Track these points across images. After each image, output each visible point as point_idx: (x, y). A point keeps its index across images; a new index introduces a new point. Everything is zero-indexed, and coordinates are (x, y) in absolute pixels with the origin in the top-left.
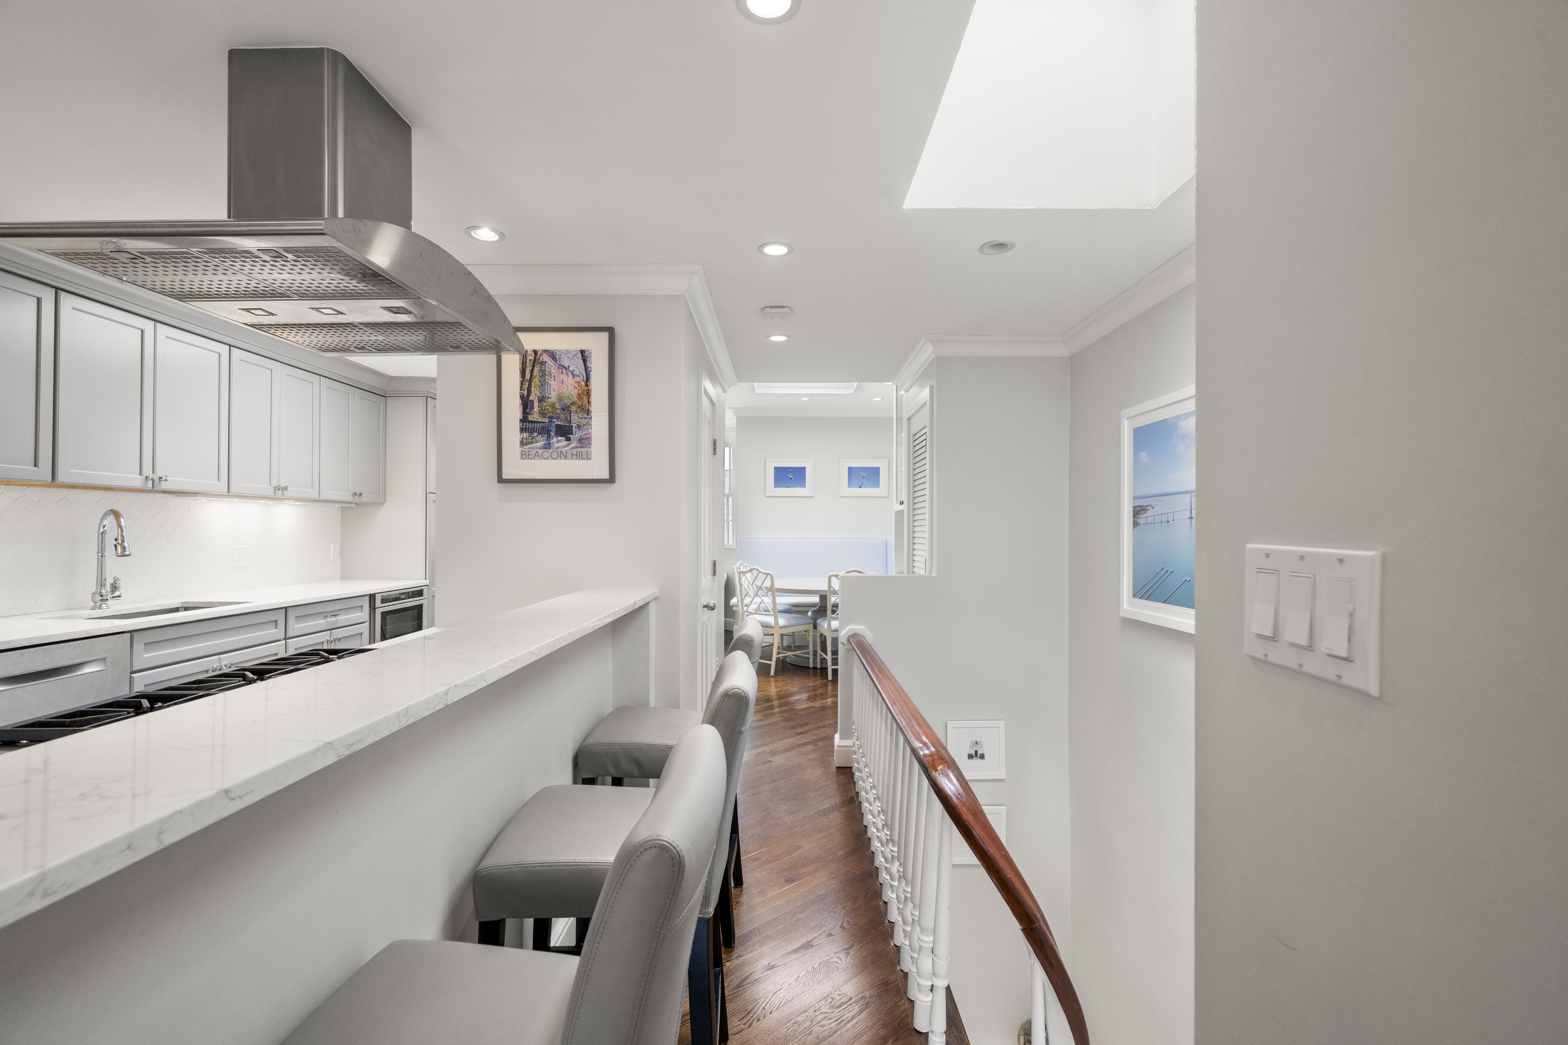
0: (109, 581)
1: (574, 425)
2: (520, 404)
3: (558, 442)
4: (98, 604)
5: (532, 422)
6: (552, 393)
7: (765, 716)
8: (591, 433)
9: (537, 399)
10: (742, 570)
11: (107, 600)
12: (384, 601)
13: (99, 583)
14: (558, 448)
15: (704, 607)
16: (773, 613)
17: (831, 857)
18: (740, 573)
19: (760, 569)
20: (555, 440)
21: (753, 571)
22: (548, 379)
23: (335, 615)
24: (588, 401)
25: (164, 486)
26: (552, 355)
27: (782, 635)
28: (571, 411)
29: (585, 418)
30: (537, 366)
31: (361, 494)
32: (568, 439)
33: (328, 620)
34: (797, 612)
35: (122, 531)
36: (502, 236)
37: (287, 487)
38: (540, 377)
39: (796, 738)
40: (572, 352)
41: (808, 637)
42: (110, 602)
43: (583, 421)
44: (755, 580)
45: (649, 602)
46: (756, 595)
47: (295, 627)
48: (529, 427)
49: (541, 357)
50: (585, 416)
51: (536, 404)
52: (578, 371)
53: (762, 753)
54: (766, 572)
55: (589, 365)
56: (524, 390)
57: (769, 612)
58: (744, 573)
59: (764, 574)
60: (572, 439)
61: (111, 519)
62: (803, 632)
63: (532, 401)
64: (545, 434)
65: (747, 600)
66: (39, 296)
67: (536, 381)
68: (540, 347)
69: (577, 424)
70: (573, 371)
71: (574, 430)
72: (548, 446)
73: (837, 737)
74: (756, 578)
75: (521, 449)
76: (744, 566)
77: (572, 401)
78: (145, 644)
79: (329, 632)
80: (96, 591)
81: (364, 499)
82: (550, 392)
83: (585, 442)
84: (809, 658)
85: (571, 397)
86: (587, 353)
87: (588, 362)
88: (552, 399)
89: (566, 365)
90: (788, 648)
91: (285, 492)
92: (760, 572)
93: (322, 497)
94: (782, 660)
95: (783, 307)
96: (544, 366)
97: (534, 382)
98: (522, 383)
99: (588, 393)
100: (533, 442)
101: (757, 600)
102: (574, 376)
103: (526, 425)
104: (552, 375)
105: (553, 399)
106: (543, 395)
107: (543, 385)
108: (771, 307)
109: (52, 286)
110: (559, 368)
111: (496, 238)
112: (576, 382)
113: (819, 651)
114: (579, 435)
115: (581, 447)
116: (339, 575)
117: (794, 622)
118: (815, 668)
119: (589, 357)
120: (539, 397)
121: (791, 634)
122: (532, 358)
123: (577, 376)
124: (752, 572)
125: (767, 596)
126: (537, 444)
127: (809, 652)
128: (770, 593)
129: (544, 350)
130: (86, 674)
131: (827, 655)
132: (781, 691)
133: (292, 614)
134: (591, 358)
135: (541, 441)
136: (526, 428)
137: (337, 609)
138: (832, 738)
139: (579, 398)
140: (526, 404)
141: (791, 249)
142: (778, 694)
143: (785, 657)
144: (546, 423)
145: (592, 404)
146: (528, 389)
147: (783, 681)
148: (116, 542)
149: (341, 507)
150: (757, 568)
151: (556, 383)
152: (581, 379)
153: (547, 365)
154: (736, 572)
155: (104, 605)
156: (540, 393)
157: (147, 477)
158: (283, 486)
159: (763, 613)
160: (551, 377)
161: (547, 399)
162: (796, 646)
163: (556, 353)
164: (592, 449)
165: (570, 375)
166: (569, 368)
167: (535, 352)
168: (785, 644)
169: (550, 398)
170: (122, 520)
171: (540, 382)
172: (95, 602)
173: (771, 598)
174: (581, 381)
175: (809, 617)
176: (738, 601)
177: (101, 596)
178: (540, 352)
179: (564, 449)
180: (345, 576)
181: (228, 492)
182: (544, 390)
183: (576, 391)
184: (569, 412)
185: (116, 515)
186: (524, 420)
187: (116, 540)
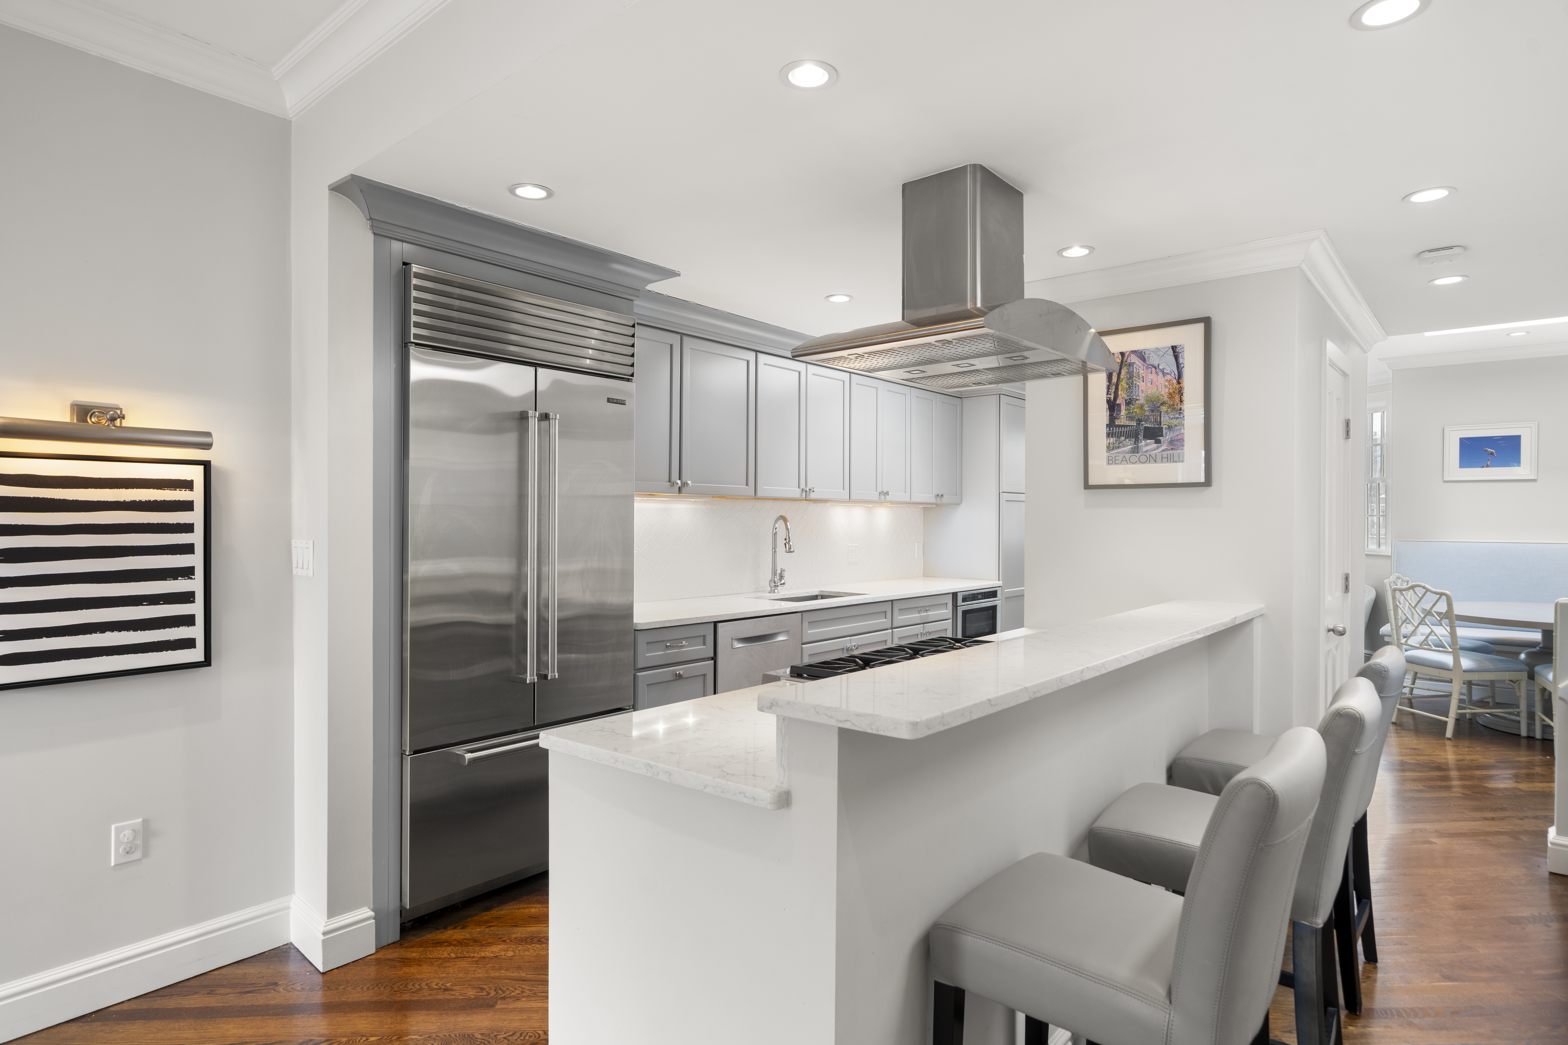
0: (779, 571)
1: (1164, 427)
2: (1107, 408)
3: (1148, 445)
4: (773, 589)
5: (1119, 426)
6: (1140, 394)
7: (1430, 787)
8: (1184, 434)
9: (1124, 402)
10: (1399, 587)
11: (778, 586)
12: (965, 599)
13: (773, 572)
14: (1147, 451)
15: (1329, 630)
16: (1450, 650)
17: (1522, 972)
18: (1395, 590)
19: (1428, 586)
20: (1143, 443)
21: (1417, 589)
22: (1135, 380)
23: (927, 611)
24: (1181, 399)
25: (813, 496)
26: (1141, 355)
27: (1469, 684)
28: (1161, 412)
29: (1177, 418)
30: (1125, 368)
31: (942, 496)
32: (1158, 442)
33: (921, 614)
34: (1499, 653)
35: (789, 532)
36: (1092, 249)
37: (888, 492)
38: (1128, 379)
39: (1481, 822)
40: (1162, 350)
41: (1517, 691)
42: (779, 588)
43: (1175, 422)
44: (1419, 601)
45: (1252, 620)
46: (1422, 622)
47: (900, 618)
48: (1116, 432)
49: (1129, 358)
50: (1177, 416)
51: (1123, 407)
52: (1169, 369)
53: (1420, 830)
54: (1438, 591)
55: (1181, 361)
56: (1110, 394)
57: (1444, 647)
58: (1401, 590)
59: (1436, 593)
60: (1162, 441)
61: (781, 522)
62: (1507, 682)
63: (1119, 405)
64: (1133, 438)
65: (1406, 629)
66: (748, 359)
67: (1123, 384)
68: (1126, 349)
69: (1168, 425)
70: (1164, 369)
71: (1164, 431)
72: (1135, 450)
73: (1552, 832)
74: (1421, 598)
75: (1108, 454)
76: (1402, 580)
77: (1162, 401)
78: (809, 622)
79: (922, 625)
80: (772, 579)
81: (945, 500)
82: (1138, 394)
83: (1177, 443)
84: (1519, 722)
85: (1161, 397)
86: (1179, 349)
87: (1180, 358)
88: (1140, 401)
89: (1156, 364)
90: (1482, 703)
91: (887, 496)
92: (1427, 590)
93: (913, 500)
94: (1470, 719)
95: (1451, 248)
96: (1131, 368)
97: (1122, 385)
98: (1108, 388)
99: (1180, 391)
100: (1120, 446)
101: (1424, 630)
102: (1164, 374)
103: (1113, 430)
104: (1141, 375)
105: (1142, 401)
106: (1130, 398)
107: (1131, 386)
108: (1430, 251)
109: (754, 350)
110: (1147, 368)
111: (1085, 252)
112: (1167, 380)
113: (1539, 714)
114: (1170, 437)
115: (1172, 449)
116: (922, 573)
117: (1489, 665)
118: (1530, 738)
119: (1181, 353)
120: (1126, 400)
121: (1488, 684)
122: (1119, 361)
123: (1168, 374)
124: (1414, 590)
125: (1441, 625)
126: (1125, 448)
127: (1519, 713)
128: (1445, 622)
129: (1132, 351)
130: (780, 641)
131: (1552, 720)
132: (1463, 760)
133: (897, 606)
134: (1183, 353)
135: (1129, 445)
136: (1113, 433)
137: (928, 604)
138: (1545, 834)
139: (1170, 398)
140: (1112, 406)
141: (1452, 189)
142: (1458, 763)
143: (1474, 714)
144: (1134, 426)
145: (1185, 402)
146: (1115, 393)
147: (1469, 747)
148: (785, 542)
149: (924, 508)
150: (1423, 584)
151: (1144, 384)
152: (1172, 378)
153: (1135, 366)
154: (1389, 588)
155: (776, 590)
156: (1128, 396)
157: (802, 489)
158: (885, 491)
159: (1434, 648)
160: (1139, 379)
161: (1135, 401)
162: (1497, 703)
163: (1144, 352)
164: (1185, 451)
165: (1160, 374)
166: (1159, 367)
167: (1122, 354)
168: (1475, 697)
169: (1138, 400)
170: (788, 523)
171: (1128, 384)
172: (771, 588)
173: (1448, 628)
174: (1173, 379)
175: (1522, 662)
176: (1392, 629)
177: (775, 583)
178: (1128, 353)
179: (1153, 452)
180: (928, 574)
181: (850, 499)
182: (1132, 392)
183: (1167, 390)
184: (1159, 413)
185: (784, 519)
186: (1111, 424)
187: (785, 540)
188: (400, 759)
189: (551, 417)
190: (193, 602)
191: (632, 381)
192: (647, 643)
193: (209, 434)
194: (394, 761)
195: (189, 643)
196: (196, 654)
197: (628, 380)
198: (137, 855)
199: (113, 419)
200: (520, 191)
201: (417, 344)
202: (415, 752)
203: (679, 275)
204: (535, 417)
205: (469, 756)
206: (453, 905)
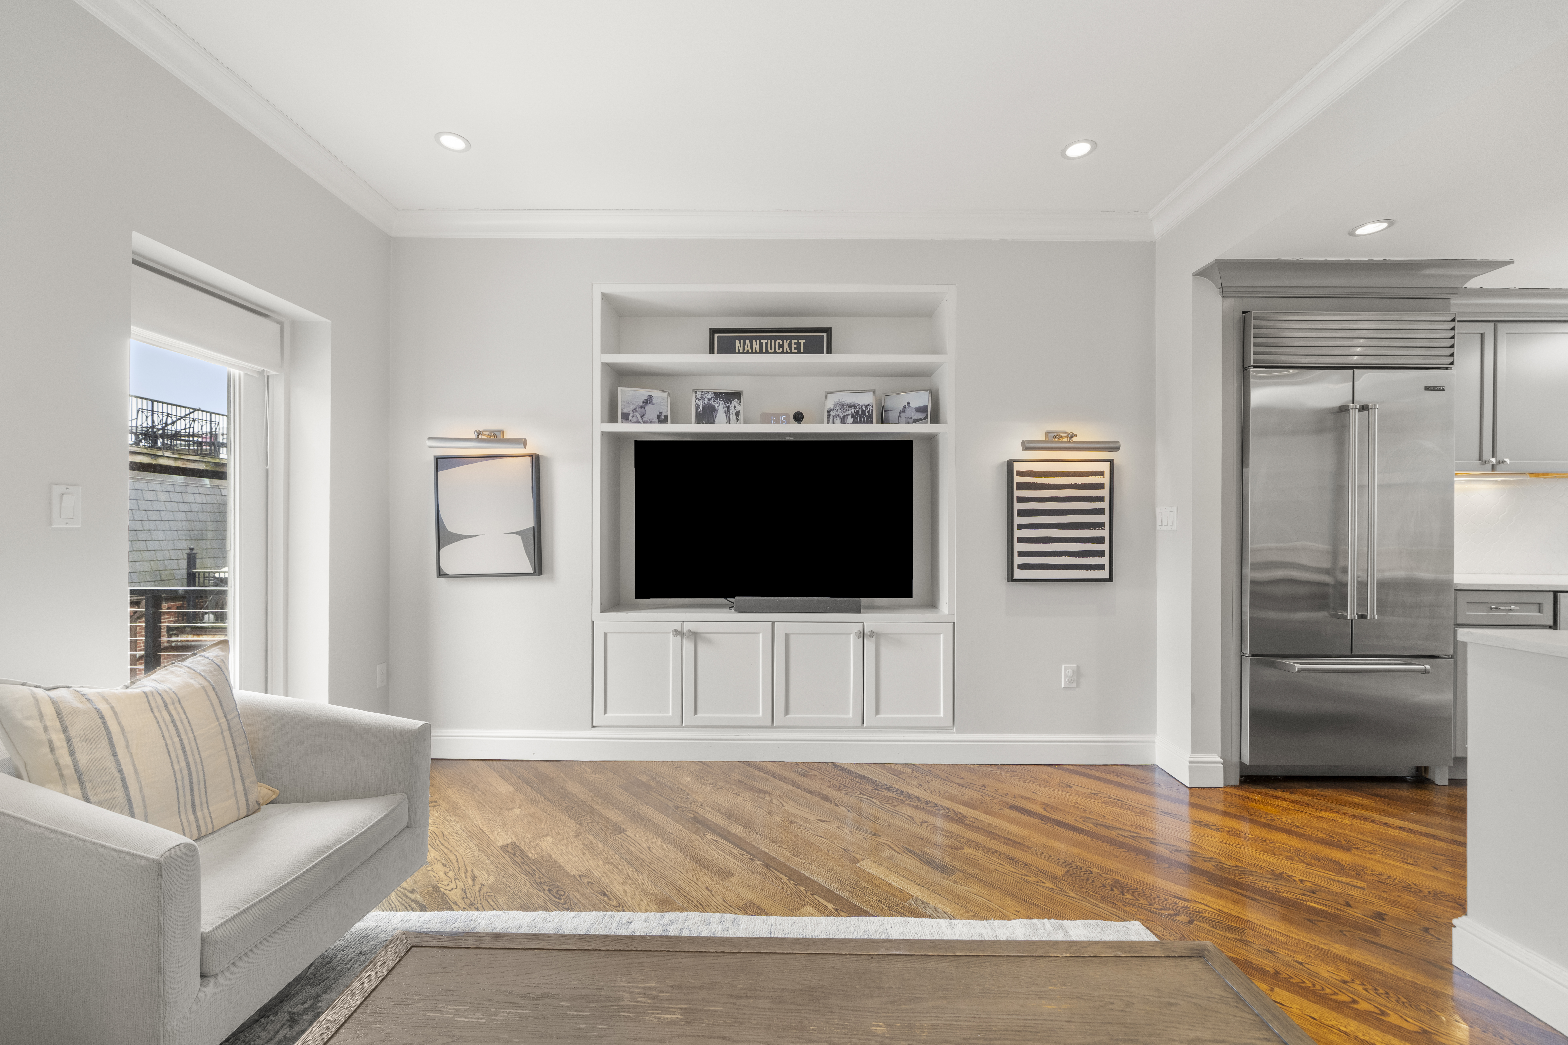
188: (1240, 659)
189: (1370, 407)
190: (1104, 543)
191: (1451, 369)
192: (1467, 602)
193: (1118, 442)
194: (1235, 660)
195: (1101, 567)
196: (1105, 574)
197: (1447, 368)
198: (1074, 685)
199: (1072, 437)
200: (1359, 232)
201: (1255, 367)
202: (1253, 656)
203: (1512, 263)
204: (1356, 408)
205: (1298, 666)
206: (1276, 776)
